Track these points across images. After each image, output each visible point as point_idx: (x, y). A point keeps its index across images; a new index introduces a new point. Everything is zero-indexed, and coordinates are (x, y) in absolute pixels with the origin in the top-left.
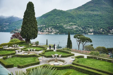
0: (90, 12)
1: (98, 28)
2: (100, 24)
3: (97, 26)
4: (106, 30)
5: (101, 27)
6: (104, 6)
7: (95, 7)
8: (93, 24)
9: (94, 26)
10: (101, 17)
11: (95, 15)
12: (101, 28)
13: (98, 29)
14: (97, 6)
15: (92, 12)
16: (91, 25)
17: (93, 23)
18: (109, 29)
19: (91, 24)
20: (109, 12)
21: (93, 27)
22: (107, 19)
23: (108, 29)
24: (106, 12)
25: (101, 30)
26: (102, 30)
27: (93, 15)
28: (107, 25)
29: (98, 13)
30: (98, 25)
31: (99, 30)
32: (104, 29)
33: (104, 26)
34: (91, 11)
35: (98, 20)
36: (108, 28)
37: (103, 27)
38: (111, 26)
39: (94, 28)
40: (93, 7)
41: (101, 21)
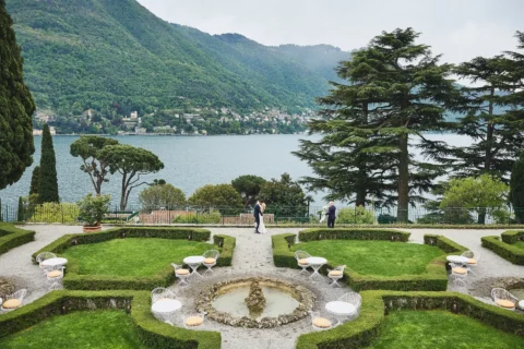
0: (31, 31)
1: (71, 104)
2: (82, 89)
3: (68, 99)
4: (109, 117)
5: (87, 101)
6: (92, 15)
7: (51, 12)
8: (49, 87)
9: (57, 96)
10: (81, 57)
11: (56, 49)
12: (86, 109)
13: (75, 113)
14: (60, 6)
15: (38, 33)
16: (42, 91)
17: (49, 84)
18: (118, 112)
19: (41, 87)
20: (111, 44)
21: (53, 100)
22: (107, 69)
23: (114, 113)
24: (100, 39)
25: (88, 117)
26: (90, 114)
27: (48, 48)
28: (109, 94)
29: (69, 41)
30: (73, 93)
31: (79, 114)
32: (99, 110)
33: (99, 99)
34: (35, 26)
35: (71, 70)
36: (113, 106)
37: (96, 103)
38: (126, 99)
39: (55, 106)
40: (45, 10)
41: (84, 75)
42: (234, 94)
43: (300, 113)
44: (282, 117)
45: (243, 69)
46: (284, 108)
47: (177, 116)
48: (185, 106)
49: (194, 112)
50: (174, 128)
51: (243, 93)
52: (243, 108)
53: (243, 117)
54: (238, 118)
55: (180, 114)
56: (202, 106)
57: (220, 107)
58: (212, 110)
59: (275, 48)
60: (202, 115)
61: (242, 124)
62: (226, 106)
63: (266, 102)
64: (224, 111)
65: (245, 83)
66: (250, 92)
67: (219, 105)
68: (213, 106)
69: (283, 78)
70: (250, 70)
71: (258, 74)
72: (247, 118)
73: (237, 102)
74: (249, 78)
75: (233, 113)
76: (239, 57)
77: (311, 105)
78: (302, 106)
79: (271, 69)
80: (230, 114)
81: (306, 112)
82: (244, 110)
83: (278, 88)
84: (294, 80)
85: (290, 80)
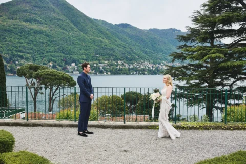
0: (24, 23)
1: (42, 60)
2: (47, 52)
3: (41, 57)
4: (60, 66)
5: (50, 58)
6: (54, 15)
7: (34, 14)
8: (31, 51)
9: (35, 55)
10: (48, 36)
11: (36, 32)
12: (49, 62)
13: (44, 64)
14: (38, 11)
15: (27, 24)
16: (28, 53)
17: (31, 49)
18: (65, 63)
19: (27, 51)
20: (63, 29)
21: (33, 57)
22: (61, 42)
23: (63, 64)
24: (58, 27)
25: (50, 66)
26: (51, 65)
27: (32, 31)
28: (61, 54)
29: (42, 28)
30: (43, 54)
31: (46, 64)
32: (56, 62)
33: (55, 57)
34: (26, 21)
35: (42, 42)
36: (62, 60)
37: (54, 59)
38: (69, 57)
39: (34, 60)
40: (31, 13)
41: (49, 45)
42: (125, 54)
43: (160, 64)
44: (150, 66)
45: (130, 41)
46: (151, 61)
47: (95, 65)
48: (99, 60)
49: (104, 63)
50: (94, 71)
51: (130, 53)
52: (130, 61)
53: (129, 66)
54: (127, 66)
55: (97, 64)
56: (108, 60)
57: (118, 60)
58: (113, 62)
59: (147, 30)
60: (108, 65)
61: (129, 69)
62: (121, 60)
63: (142, 58)
64: (120, 62)
65: (131, 48)
66: (134, 53)
67: (117, 59)
68: (114, 60)
69: (151, 46)
70: (133, 42)
71: (137, 44)
72: (132, 66)
73: (126, 58)
74: (133, 46)
75: (124, 64)
76: (128, 35)
77: (166, 60)
78: (161, 60)
79: (145, 41)
80: (123, 64)
81: (163, 63)
82: (130, 62)
83: (148, 51)
84: (157, 46)
85: (154, 47)
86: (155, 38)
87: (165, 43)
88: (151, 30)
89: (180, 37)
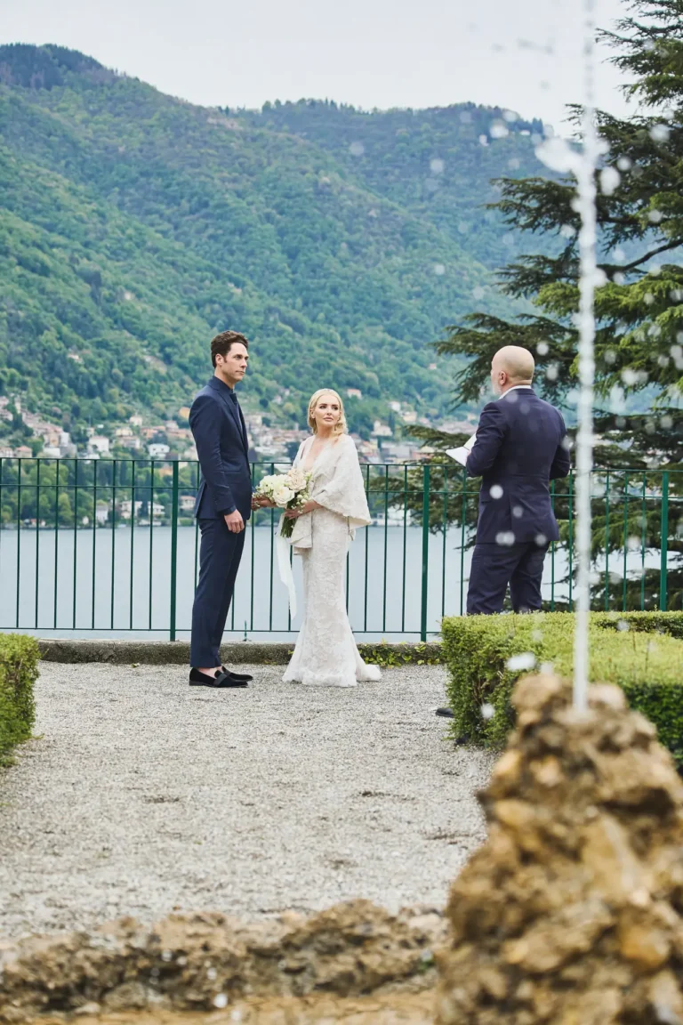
42: (39, 329)
45: (84, 210)
51: (83, 325)
53: (80, 439)
54: (57, 443)
59: (243, 114)
61: (76, 475)
65: (94, 280)
66: (120, 323)
69: (279, 259)
70: (117, 217)
71: (154, 237)
72: (103, 444)
73: (52, 369)
74: (114, 254)
75: (32, 422)
76: (69, 153)
77: (414, 389)
78: (370, 392)
79: (223, 211)
80: (17, 424)
81: (390, 421)
82: (85, 405)
83: (253, 304)
84: (333, 264)
85: (314, 269)
86: (321, 192)
87: (408, 238)
88: (278, 114)
89: (530, 191)
